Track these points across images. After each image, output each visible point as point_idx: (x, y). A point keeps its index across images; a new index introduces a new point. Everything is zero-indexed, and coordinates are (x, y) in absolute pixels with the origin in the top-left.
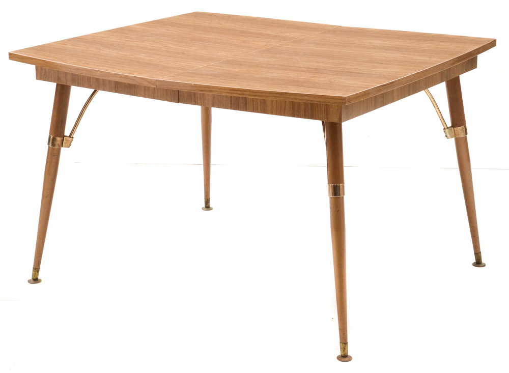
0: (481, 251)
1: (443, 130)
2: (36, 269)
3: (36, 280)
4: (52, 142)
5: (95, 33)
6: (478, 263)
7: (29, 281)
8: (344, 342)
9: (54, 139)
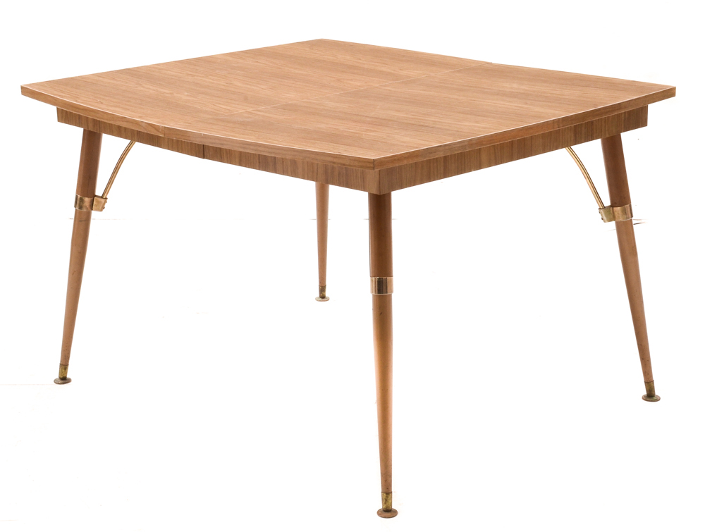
0: (654, 379)
1: (598, 211)
2: (64, 365)
3: (64, 380)
4: (79, 203)
5: (159, 65)
6: (650, 396)
7: (56, 382)
8: (387, 492)
9: (82, 200)
